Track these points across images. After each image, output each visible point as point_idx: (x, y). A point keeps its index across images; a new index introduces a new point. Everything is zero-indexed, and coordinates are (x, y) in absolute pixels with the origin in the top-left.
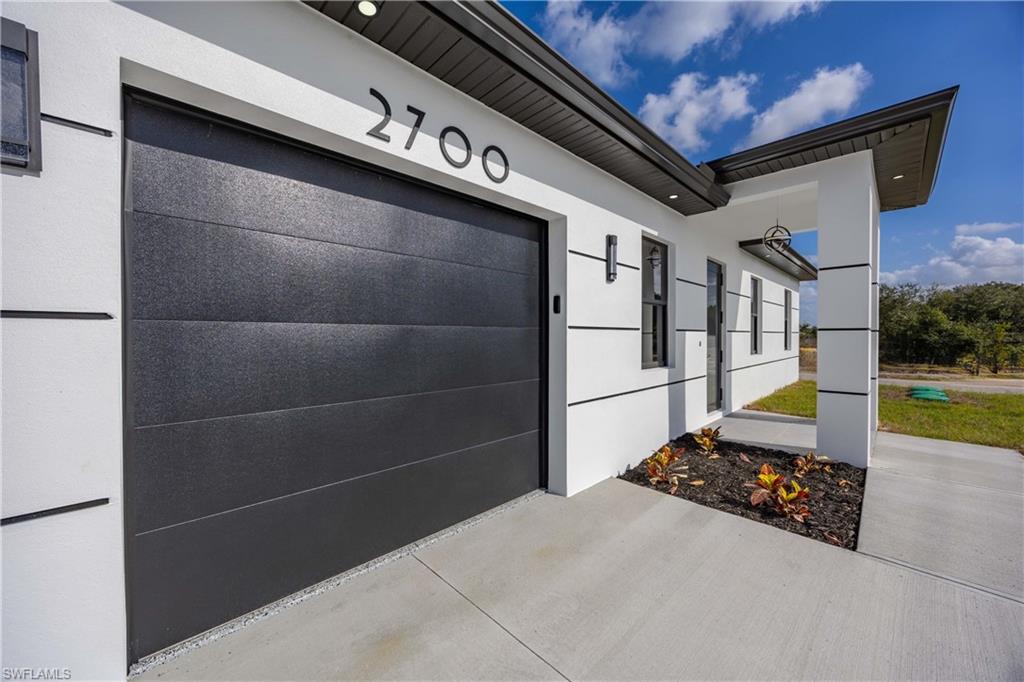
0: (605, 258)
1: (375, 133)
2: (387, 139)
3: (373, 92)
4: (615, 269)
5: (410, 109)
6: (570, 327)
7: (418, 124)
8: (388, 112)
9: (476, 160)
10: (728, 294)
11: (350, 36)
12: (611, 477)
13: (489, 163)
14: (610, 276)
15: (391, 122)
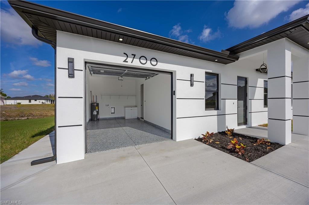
0: (190, 80)
1: (125, 61)
2: (127, 62)
3: (124, 53)
4: (193, 83)
5: (132, 55)
6: (177, 99)
7: (134, 58)
8: (127, 56)
9: (149, 62)
10: (249, 87)
11: (120, 44)
12: (192, 139)
13: (152, 62)
14: (192, 85)
15: (128, 58)
